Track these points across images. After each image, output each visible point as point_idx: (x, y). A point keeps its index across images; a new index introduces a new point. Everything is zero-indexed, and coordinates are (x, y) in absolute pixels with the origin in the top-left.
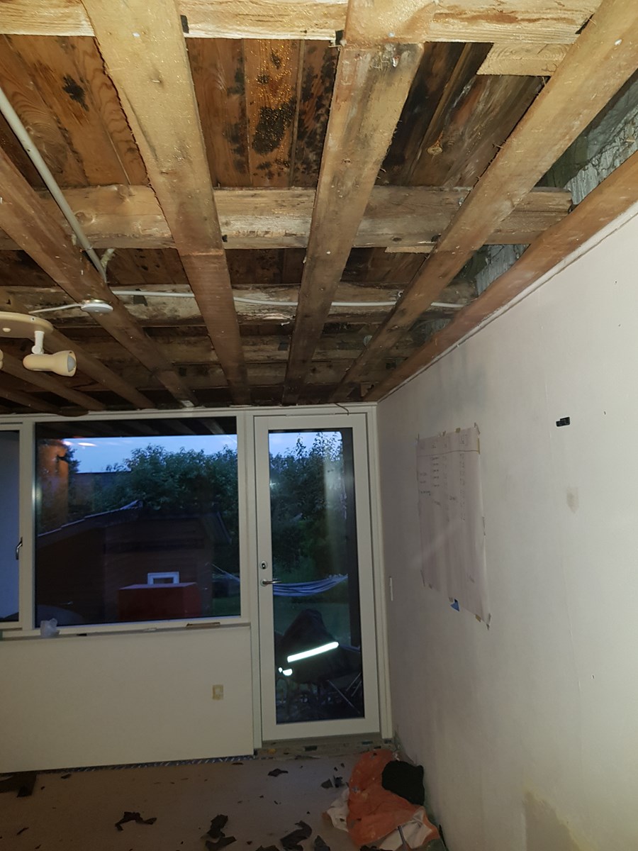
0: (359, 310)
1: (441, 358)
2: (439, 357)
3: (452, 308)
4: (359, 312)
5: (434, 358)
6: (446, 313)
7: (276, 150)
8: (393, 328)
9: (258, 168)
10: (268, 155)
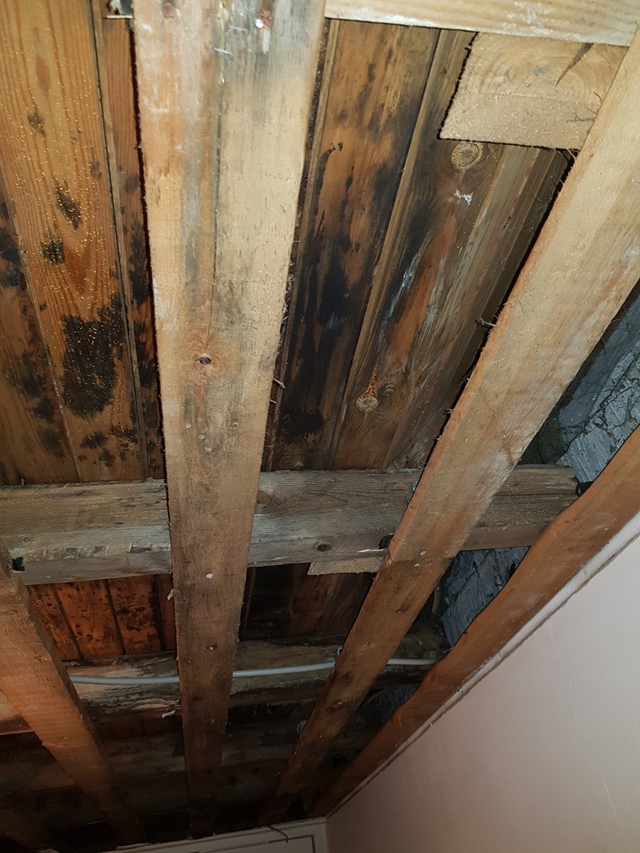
0: (282, 680)
1: (408, 746)
2: (405, 744)
3: (418, 666)
4: (281, 684)
5: (399, 746)
6: (410, 675)
7: (107, 408)
8: (335, 706)
9: (83, 445)
10: (96, 420)
